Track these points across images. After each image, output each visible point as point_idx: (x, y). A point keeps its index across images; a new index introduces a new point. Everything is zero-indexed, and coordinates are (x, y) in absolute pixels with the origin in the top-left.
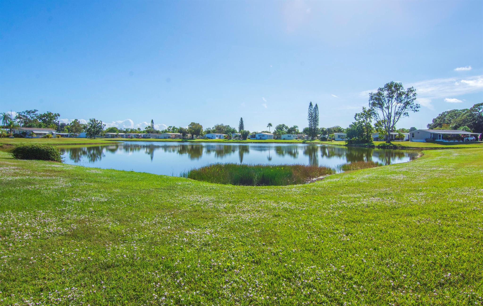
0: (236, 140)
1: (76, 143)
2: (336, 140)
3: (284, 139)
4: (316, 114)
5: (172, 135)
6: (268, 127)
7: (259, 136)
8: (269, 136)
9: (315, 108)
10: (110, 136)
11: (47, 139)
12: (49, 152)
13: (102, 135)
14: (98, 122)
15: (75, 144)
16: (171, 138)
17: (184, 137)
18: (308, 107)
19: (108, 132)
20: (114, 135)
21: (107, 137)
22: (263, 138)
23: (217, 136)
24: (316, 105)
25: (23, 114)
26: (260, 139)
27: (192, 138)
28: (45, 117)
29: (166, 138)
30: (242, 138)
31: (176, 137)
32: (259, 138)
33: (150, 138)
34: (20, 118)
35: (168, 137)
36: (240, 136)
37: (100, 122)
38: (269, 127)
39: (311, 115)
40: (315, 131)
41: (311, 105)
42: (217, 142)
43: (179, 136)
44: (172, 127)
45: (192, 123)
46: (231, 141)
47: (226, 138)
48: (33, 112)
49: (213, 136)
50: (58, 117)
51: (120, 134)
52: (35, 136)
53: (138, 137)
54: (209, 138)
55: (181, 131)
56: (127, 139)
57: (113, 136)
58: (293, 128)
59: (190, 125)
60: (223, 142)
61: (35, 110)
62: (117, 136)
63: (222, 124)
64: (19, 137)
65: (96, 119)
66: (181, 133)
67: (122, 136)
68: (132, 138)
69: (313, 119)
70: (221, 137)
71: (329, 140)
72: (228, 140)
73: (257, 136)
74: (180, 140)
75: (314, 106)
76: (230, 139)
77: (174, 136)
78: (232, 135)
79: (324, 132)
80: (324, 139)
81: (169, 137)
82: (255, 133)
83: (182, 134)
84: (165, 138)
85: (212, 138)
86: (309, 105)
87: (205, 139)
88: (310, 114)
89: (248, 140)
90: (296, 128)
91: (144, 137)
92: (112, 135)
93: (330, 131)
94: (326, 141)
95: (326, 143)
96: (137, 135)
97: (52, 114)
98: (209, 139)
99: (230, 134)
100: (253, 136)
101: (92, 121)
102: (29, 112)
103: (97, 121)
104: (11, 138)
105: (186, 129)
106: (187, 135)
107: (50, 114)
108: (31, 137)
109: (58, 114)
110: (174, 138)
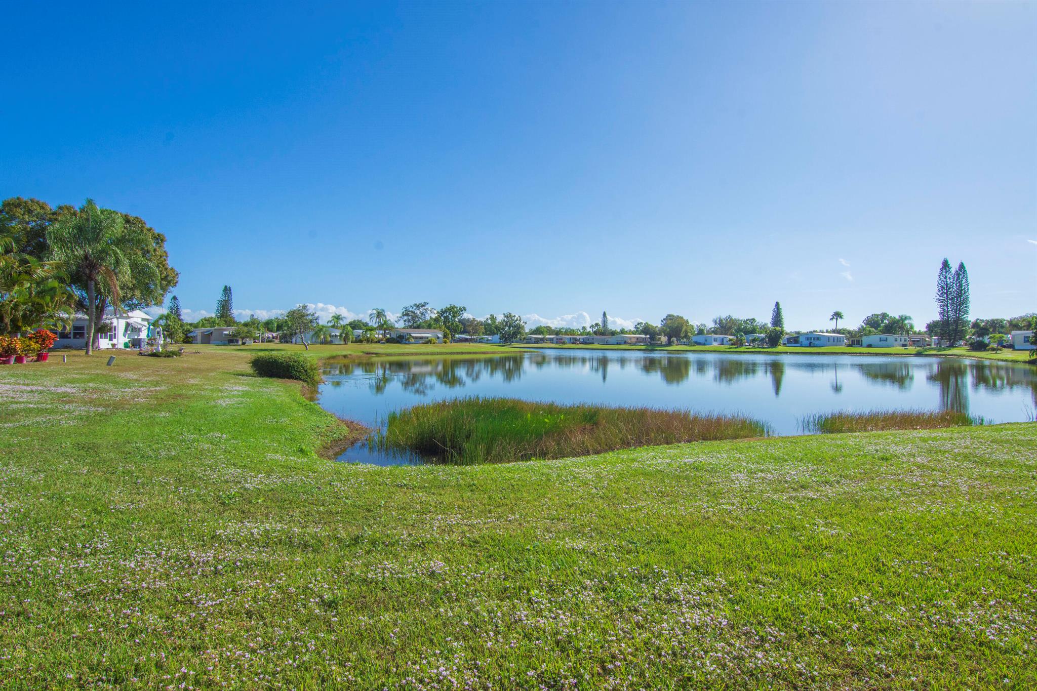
0: (754, 347)
1: (464, 351)
2: (1016, 347)
3: (870, 346)
4: (961, 285)
5: (630, 338)
6: (831, 319)
7: (807, 339)
8: (831, 340)
9: (958, 274)
10: (533, 340)
11: (429, 344)
12: (290, 366)
13: (521, 340)
14: (516, 319)
15: (462, 353)
16: (628, 343)
17: (652, 342)
18: (938, 271)
19: (531, 334)
20: (539, 338)
21: (529, 341)
22: (817, 342)
23: (715, 340)
24: (962, 267)
25: (411, 309)
26: (810, 345)
27: (670, 343)
28: (447, 312)
29: (620, 344)
30: (767, 344)
31: (638, 341)
32: (808, 342)
33: (593, 343)
34: (407, 315)
35: (623, 342)
36: (763, 340)
37: (519, 318)
38: (835, 320)
39: (944, 289)
40: (957, 326)
41: (945, 265)
42: (715, 351)
43: (644, 340)
44: (642, 323)
45: (669, 316)
46: (742, 349)
47: (732, 344)
48: (423, 306)
49: (706, 340)
50: (464, 311)
51: (547, 336)
52: (412, 340)
53: (575, 341)
54: (699, 344)
55: (647, 330)
56: (557, 346)
57: (537, 341)
58: (898, 321)
59: (664, 319)
60: (725, 352)
61: (425, 303)
62: (542, 340)
63: (729, 317)
64: (394, 343)
65: (513, 314)
66: (646, 334)
67: (551, 340)
68: (564, 343)
69: (952, 299)
70: (725, 342)
71: (993, 349)
72: (736, 348)
73: (801, 339)
74: (643, 347)
75: (954, 267)
76: (741, 345)
77: (634, 340)
78: (744, 337)
79: (982, 329)
80: (979, 346)
81: (625, 343)
82: (798, 333)
83: (648, 336)
84: (617, 344)
85: (704, 344)
86: (941, 266)
87: (691, 346)
88: (942, 287)
89: (780, 348)
90: (906, 322)
91: (584, 343)
92: (535, 338)
93: (995, 326)
94: (985, 350)
95: (986, 357)
96: (573, 338)
97: (456, 308)
98: (697, 346)
99: (742, 336)
100: (795, 340)
101: (507, 317)
102: (418, 306)
103: (515, 316)
104: (382, 343)
105: (657, 327)
106: (660, 339)
107: (454, 307)
108: (407, 342)
109: (464, 308)
110: (635, 344)
